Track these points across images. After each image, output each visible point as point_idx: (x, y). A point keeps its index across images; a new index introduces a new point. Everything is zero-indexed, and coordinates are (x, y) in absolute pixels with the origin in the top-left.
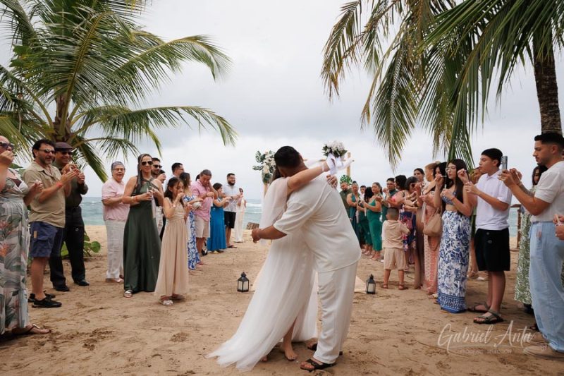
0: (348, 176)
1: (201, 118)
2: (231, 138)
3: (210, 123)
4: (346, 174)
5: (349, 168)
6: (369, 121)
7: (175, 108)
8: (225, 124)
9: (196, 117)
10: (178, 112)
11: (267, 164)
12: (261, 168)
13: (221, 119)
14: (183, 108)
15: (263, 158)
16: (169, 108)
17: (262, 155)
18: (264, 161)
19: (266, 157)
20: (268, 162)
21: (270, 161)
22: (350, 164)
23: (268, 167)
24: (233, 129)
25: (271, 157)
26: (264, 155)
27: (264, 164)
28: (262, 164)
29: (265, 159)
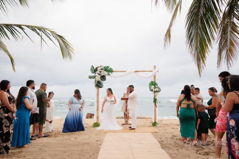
0: (154, 82)
1: (43, 35)
2: (69, 53)
3: (51, 40)
4: (153, 80)
5: (155, 77)
6: (170, 42)
7: (19, 25)
8: (63, 41)
9: (39, 34)
10: (22, 29)
11: (99, 74)
12: (94, 77)
13: (61, 37)
14: (28, 26)
15: (95, 70)
16: (15, 25)
17: (95, 68)
18: (97, 72)
19: (98, 69)
20: (99, 73)
22: (155, 73)
23: (99, 77)
24: (71, 46)
25: (102, 69)
26: (97, 68)
27: (97, 74)
28: (95, 74)
29: (97, 71)
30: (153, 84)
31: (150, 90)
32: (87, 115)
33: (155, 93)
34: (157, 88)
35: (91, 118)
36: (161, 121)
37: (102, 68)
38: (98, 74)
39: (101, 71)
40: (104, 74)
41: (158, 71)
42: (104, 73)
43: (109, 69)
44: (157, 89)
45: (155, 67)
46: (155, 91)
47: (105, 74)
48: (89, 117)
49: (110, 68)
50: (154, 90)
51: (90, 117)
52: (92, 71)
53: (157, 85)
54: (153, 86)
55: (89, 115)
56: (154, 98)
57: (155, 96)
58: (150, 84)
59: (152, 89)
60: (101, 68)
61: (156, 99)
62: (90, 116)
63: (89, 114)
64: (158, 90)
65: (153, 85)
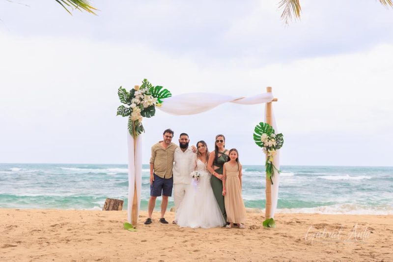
4: (264, 121)
11: (139, 105)
15: (128, 97)
17: (128, 91)
18: (133, 100)
19: (136, 93)
20: (138, 101)
21: (141, 100)
23: (139, 110)
25: (144, 94)
26: (133, 91)
27: (133, 105)
28: (129, 105)
29: (134, 97)
30: (265, 129)
31: (257, 143)
32: (106, 203)
33: (269, 150)
34: (273, 140)
35: (117, 210)
36: (283, 217)
37: (146, 92)
38: (135, 105)
39: (142, 97)
40: (149, 104)
41: (276, 100)
42: (149, 100)
43: (162, 92)
44: (273, 143)
45: (269, 89)
46: (270, 146)
47: (152, 104)
48: (111, 208)
49: (165, 90)
50: (267, 144)
51: (113, 207)
52: (123, 98)
53: (274, 133)
54: (264, 136)
55: (112, 203)
56: (267, 164)
57: (268, 158)
58: (257, 130)
59: (262, 140)
60: (144, 91)
61: (271, 164)
62: (115, 205)
63: (111, 200)
64: (275, 144)
65: (264, 132)
